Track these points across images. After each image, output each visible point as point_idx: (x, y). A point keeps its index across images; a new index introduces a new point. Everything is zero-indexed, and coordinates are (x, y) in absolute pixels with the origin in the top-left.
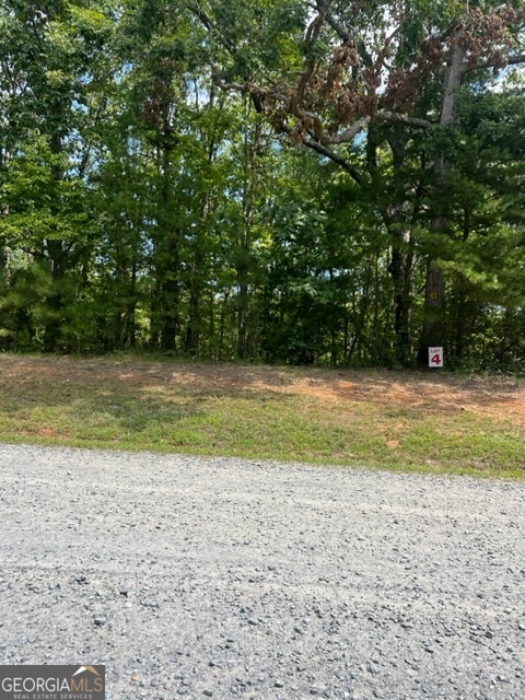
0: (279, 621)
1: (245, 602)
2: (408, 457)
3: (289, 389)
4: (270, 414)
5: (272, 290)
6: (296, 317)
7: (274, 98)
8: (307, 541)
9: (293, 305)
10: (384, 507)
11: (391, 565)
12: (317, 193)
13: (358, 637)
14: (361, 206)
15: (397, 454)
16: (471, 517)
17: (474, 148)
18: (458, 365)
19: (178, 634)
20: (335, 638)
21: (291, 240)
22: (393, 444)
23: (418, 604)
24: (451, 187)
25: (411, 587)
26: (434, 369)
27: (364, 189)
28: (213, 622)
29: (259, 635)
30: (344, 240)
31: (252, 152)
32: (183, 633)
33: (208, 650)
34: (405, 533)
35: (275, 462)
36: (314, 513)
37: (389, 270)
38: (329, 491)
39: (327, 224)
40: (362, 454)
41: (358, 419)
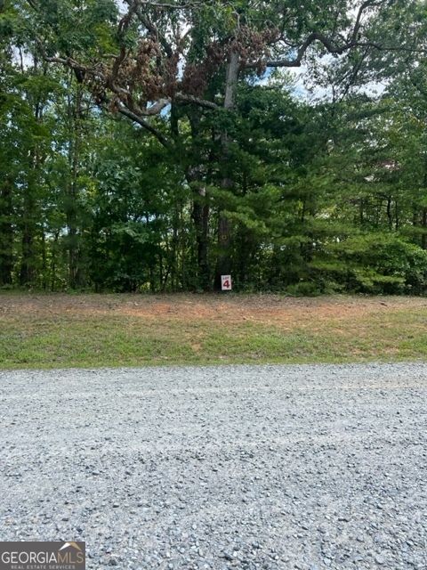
0: (114, 470)
1: (88, 462)
2: (207, 355)
3: (117, 312)
4: (101, 333)
5: (97, 231)
6: (119, 254)
7: (93, 74)
8: (133, 418)
9: (117, 244)
10: (189, 390)
11: (192, 425)
12: (133, 153)
13: (170, 471)
14: (168, 166)
15: (199, 354)
16: (246, 390)
17: (247, 128)
18: (242, 287)
19: (39, 490)
20: (154, 473)
21: (112, 191)
22: (196, 347)
23: (209, 446)
24: (232, 156)
25: (205, 437)
26: (225, 291)
27: (170, 153)
28: (65, 478)
29: (100, 480)
30: (156, 193)
31: (75, 114)
32: (43, 489)
33: (63, 495)
34: (202, 405)
35: (107, 369)
36: (138, 400)
37: (192, 217)
38: (149, 384)
39: (142, 179)
40: (174, 356)
41: (172, 331)
